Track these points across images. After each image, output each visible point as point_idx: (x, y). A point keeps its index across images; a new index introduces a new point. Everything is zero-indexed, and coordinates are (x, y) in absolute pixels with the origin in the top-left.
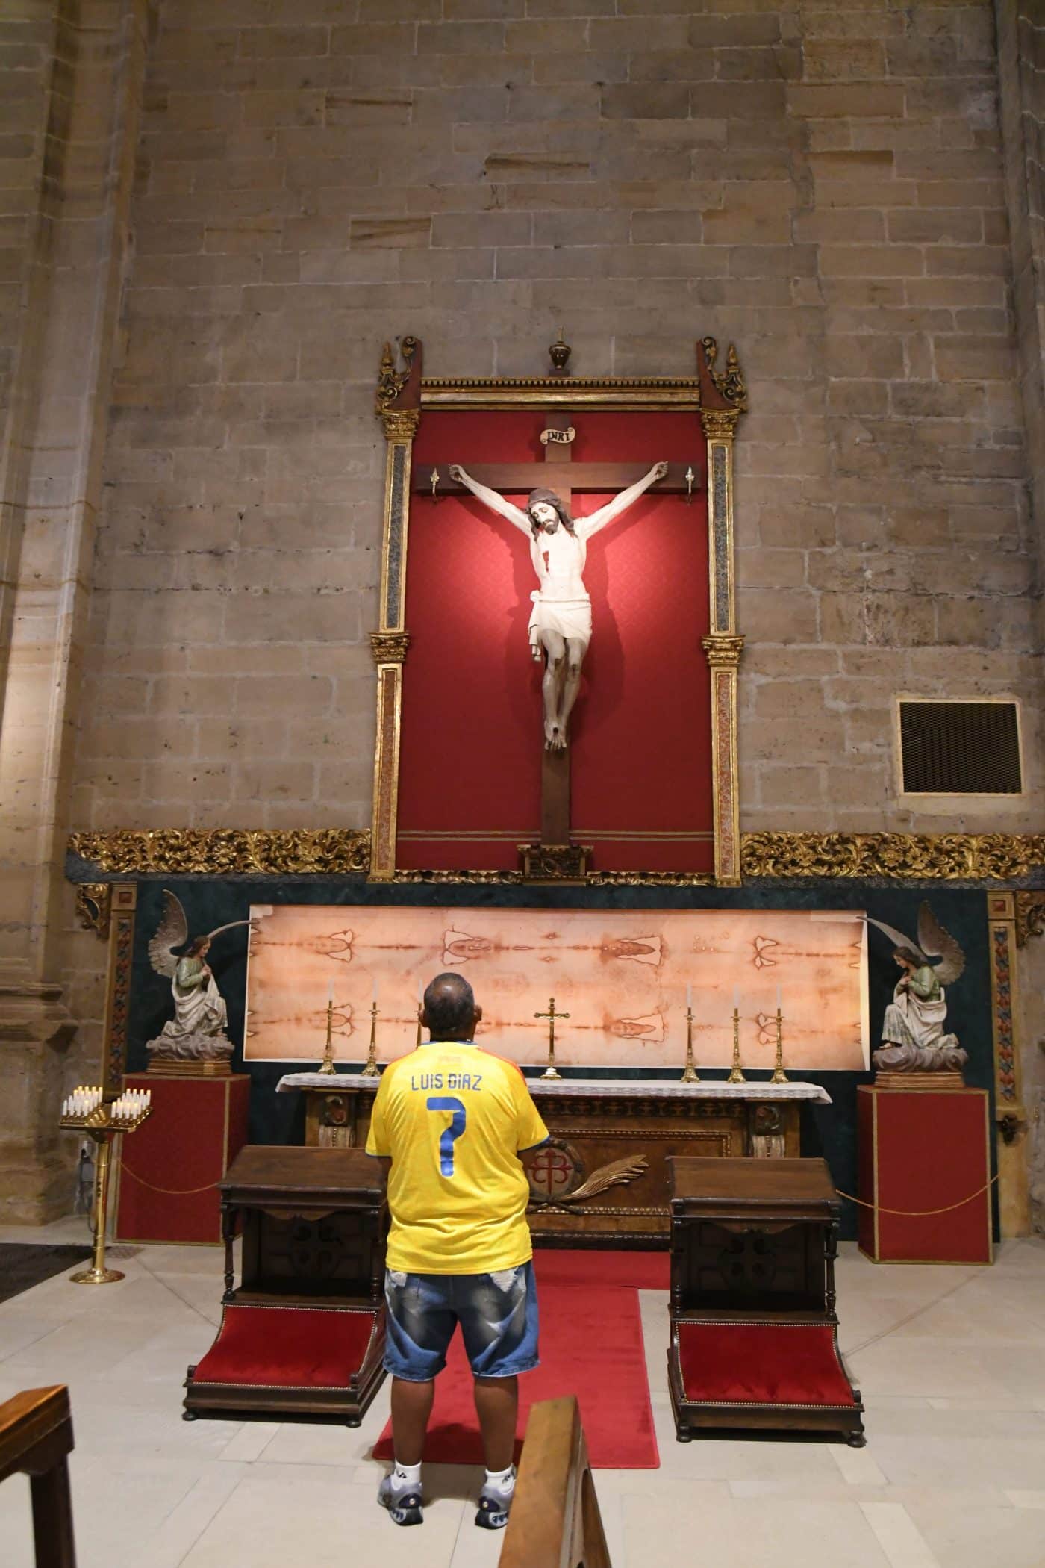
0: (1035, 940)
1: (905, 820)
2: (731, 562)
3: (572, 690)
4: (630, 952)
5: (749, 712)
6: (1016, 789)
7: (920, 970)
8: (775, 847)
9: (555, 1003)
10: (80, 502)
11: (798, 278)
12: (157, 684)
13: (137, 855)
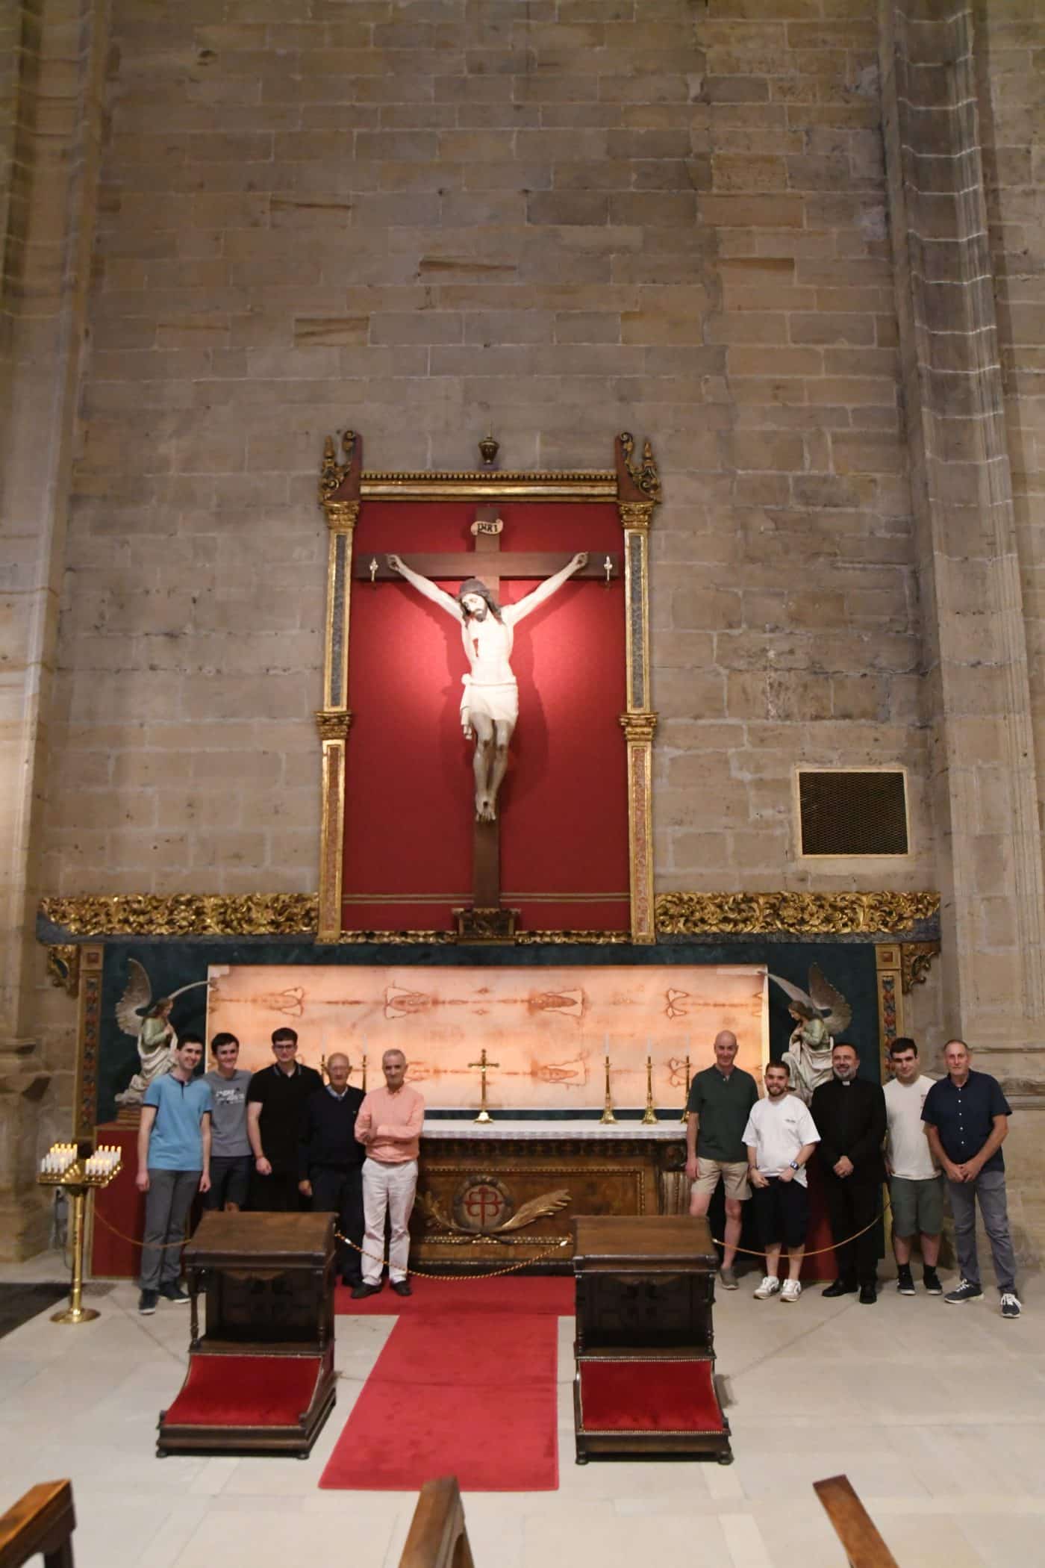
0: (919, 987)
1: (803, 880)
2: (645, 644)
3: (500, 768)
4: (554, 1005)
5: (663, 782)
6: (903, 850)
7: (812, 1022)
8: (686, 906)
9: (487, 1054)
10: (43, 588)
11: (707, 376)
12: (119, 759)
13: (103, 918)
